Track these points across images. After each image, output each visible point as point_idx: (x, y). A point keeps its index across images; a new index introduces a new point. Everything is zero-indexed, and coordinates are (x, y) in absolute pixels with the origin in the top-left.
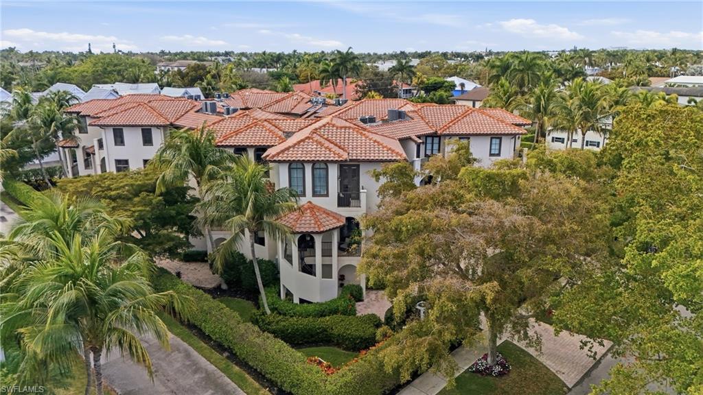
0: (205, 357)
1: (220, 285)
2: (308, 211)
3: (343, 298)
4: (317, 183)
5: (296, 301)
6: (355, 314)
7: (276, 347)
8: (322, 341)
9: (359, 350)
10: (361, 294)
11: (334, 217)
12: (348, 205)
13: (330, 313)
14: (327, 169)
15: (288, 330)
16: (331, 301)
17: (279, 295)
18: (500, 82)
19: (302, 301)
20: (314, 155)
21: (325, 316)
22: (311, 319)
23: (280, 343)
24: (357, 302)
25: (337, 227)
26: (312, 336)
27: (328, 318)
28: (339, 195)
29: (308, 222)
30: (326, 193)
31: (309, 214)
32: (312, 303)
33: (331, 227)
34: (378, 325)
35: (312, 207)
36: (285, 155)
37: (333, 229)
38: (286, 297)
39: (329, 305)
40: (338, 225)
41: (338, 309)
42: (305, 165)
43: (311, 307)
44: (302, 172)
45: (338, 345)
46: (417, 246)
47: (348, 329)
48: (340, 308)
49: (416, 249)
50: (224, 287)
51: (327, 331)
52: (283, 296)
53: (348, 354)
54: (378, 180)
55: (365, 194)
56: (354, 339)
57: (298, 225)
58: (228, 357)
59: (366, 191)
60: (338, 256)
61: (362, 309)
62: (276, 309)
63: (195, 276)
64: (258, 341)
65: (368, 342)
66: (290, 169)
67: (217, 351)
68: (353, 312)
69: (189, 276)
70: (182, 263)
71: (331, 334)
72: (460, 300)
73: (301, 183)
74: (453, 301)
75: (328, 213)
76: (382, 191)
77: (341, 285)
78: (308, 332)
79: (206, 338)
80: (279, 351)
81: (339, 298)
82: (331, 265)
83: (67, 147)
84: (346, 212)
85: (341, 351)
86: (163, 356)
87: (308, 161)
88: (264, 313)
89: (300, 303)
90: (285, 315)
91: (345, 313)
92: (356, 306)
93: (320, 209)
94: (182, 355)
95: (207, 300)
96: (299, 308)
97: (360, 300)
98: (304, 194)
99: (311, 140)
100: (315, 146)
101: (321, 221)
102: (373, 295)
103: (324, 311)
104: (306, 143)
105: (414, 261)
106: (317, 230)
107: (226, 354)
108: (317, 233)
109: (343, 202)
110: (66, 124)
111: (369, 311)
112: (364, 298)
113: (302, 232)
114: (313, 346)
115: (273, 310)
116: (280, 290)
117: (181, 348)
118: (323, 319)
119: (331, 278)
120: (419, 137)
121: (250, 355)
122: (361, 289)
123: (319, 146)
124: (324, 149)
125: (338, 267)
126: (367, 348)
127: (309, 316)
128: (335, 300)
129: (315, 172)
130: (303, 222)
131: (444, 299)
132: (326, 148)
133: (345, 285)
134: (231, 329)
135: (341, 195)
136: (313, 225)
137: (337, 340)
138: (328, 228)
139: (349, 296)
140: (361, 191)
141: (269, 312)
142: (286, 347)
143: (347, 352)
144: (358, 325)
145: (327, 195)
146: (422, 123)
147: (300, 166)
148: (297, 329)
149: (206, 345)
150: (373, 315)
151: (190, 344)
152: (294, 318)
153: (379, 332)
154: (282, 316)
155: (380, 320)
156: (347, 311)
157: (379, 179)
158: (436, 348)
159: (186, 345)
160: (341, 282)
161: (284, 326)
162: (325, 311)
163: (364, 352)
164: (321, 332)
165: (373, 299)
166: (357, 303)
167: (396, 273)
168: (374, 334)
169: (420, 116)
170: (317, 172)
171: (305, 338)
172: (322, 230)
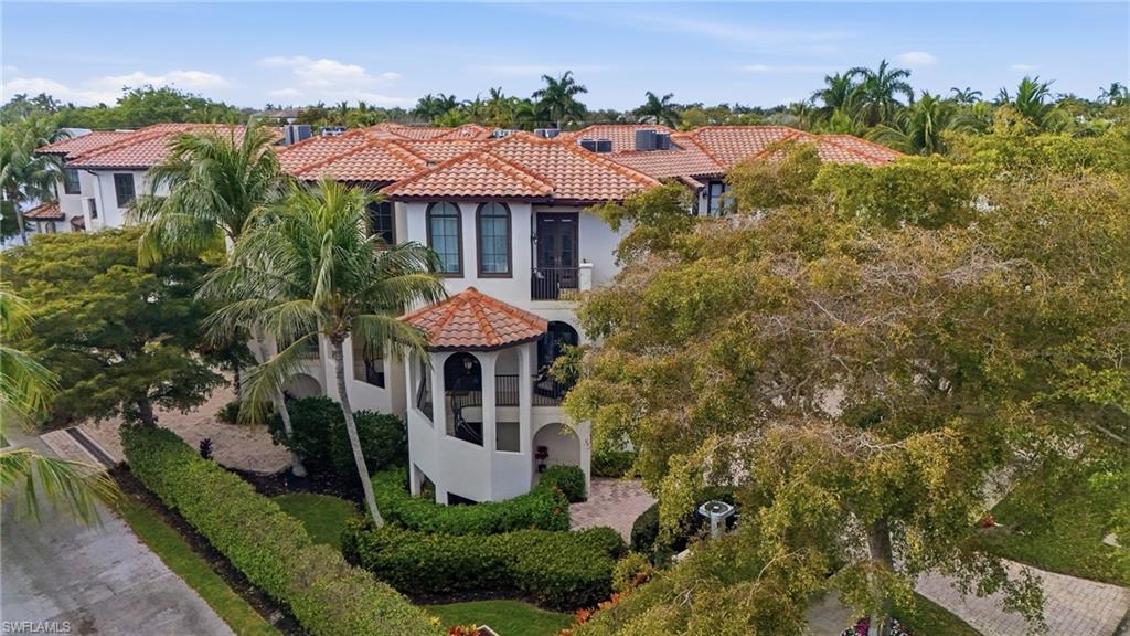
0: (228, 623)
1: (291, 468)
2: (468, 305)
3: (542, 493)
4: (489, 248)
5: (441, 498)
6: (567, 528)
7: (376, 603)
8: (494, 588)
9: (575, 607)
10: (582, 486)
11: (522, 318)
12: (554, 296)
13: (514, 525)
14: (508, 217)
15: (417, 562)
16: (516, 500)
17: (408, 487)
18: (833, 119)
19: (454, 499)
20: (480, 186)
21: (502, 531)
22: (470, 538)
23: (387, 594)
24: (572, 502)
25: (528, 340)
26: (472, 576)
27: (507, 536)
28: (534, 276)
29: (465, 326)
30: (506, 270)
31: (468, 312)
32: (474, 503)
33: (516, 337)
34: (617, 552)
35: (474, 298)
36: (419, 186)
37: (521, 342)
38: (422, 490)
39: (511, 508)
40: (532, 334)
41: (530, 516)
42: (462, 207)
43: (471, 513)
44: (455, 225)
45: (528, 595)
46: (718, 346)
47: (550, 562)
48: (535, 515)
49: (715, 353)
50: (299, 471)
51: (503, 565)
52: (414, 488)
53: (549, 617)
54: (616, 227)
55: (589, 272)
56: (563, 584)
57: (443, 334)
58: (280, 625)
59: (590, 265)
60: (533, 405)
61: (582, 518)
62: (398, 516)
63: (245, 450)
64: (335, 587)
65: (595, 591)
66: (429, 217)
67: (258, 610)
68: (562, 524)
69: (233, 449)
70: (225, 426)
71: (512, 572)
72: (845, 482)
73: (453, 249)
74: (826, 484)
75: (510, 312)
76: (626, 249)
77: (540, 469)
78: (462, 567)
79: (237, 578)
80: (382, 614)
81: (534, 493)
82: (518, 424)
83: (42, 219)
84: (548, 311)
85: (535, 609)
86: (137, 621)
87: (468, 199)
88: (370, 526)
89: (450, 503)
90: (416, 528)
91: (545, 525)
92: (570, 510)
93: (491, 302)
94: (180, 617)
95: (241, 495)
96: (444, 515)
97: (579, 498)
98: (459, 273)
99: (476, 160)
100: (484, 170)
101: (494, 325)
102: (606, 488)
103: (500, 521)
104: (464, 165)
105: (712, 383)
106: (484, 342)
107: (277, 616)
108: (485, 349)
109: (543, 288)
110: (33, 171)
111: (599, 522)
112: (588, 495)
113: (451, 348)
114: (474, 598)
115: (389, 518)
116: (409, 477)
117: (182, 603)
118: (495, 538)
119: (518, 451)
120: (697, 178)
121: (320, 620)
122: (581, 475)
123: (492, 170)
124: (501, 175)
125: (532, 428)
126: (592, 604)
127: (467, 531)
128: (524, 498)
129: (484, 225)
130: (455, 326)
131: (801, 478)
132: (507, 173)
133: (549, 467)
134: (283, 559)
135: (539, 275)
136: (475, 334)
137: (528, 587)
138: (509, 339)
139: (555, 488)
140: (581, 265)
141: (379, 521)
142: (400, 602)
143: (548, 613)
144: (572, 551)
145: (509, 275)
146: (702, 157)
147: (451, 210)
148: (438, 560)
149: (235, 596)
150: (608, 531)
151: (203, 594)
152: (434, 535)
153: (621, 567)
154: (408, 532)
155: (621, 541)
156: (549, 522)
157: (619, 223)
158: (775, 614)
159: (193, 594)
160: (540, 462)
161: (410, 553)
162: (502, 521)
163: (586, 613)
164: (491, 568)
165: (607, 496)
166: (571, 506)
167: (664, 413)
168: (609, 572)
169: (697, 145)
170: (488, 226)
171: (456, 580)
172: (495, 342)
